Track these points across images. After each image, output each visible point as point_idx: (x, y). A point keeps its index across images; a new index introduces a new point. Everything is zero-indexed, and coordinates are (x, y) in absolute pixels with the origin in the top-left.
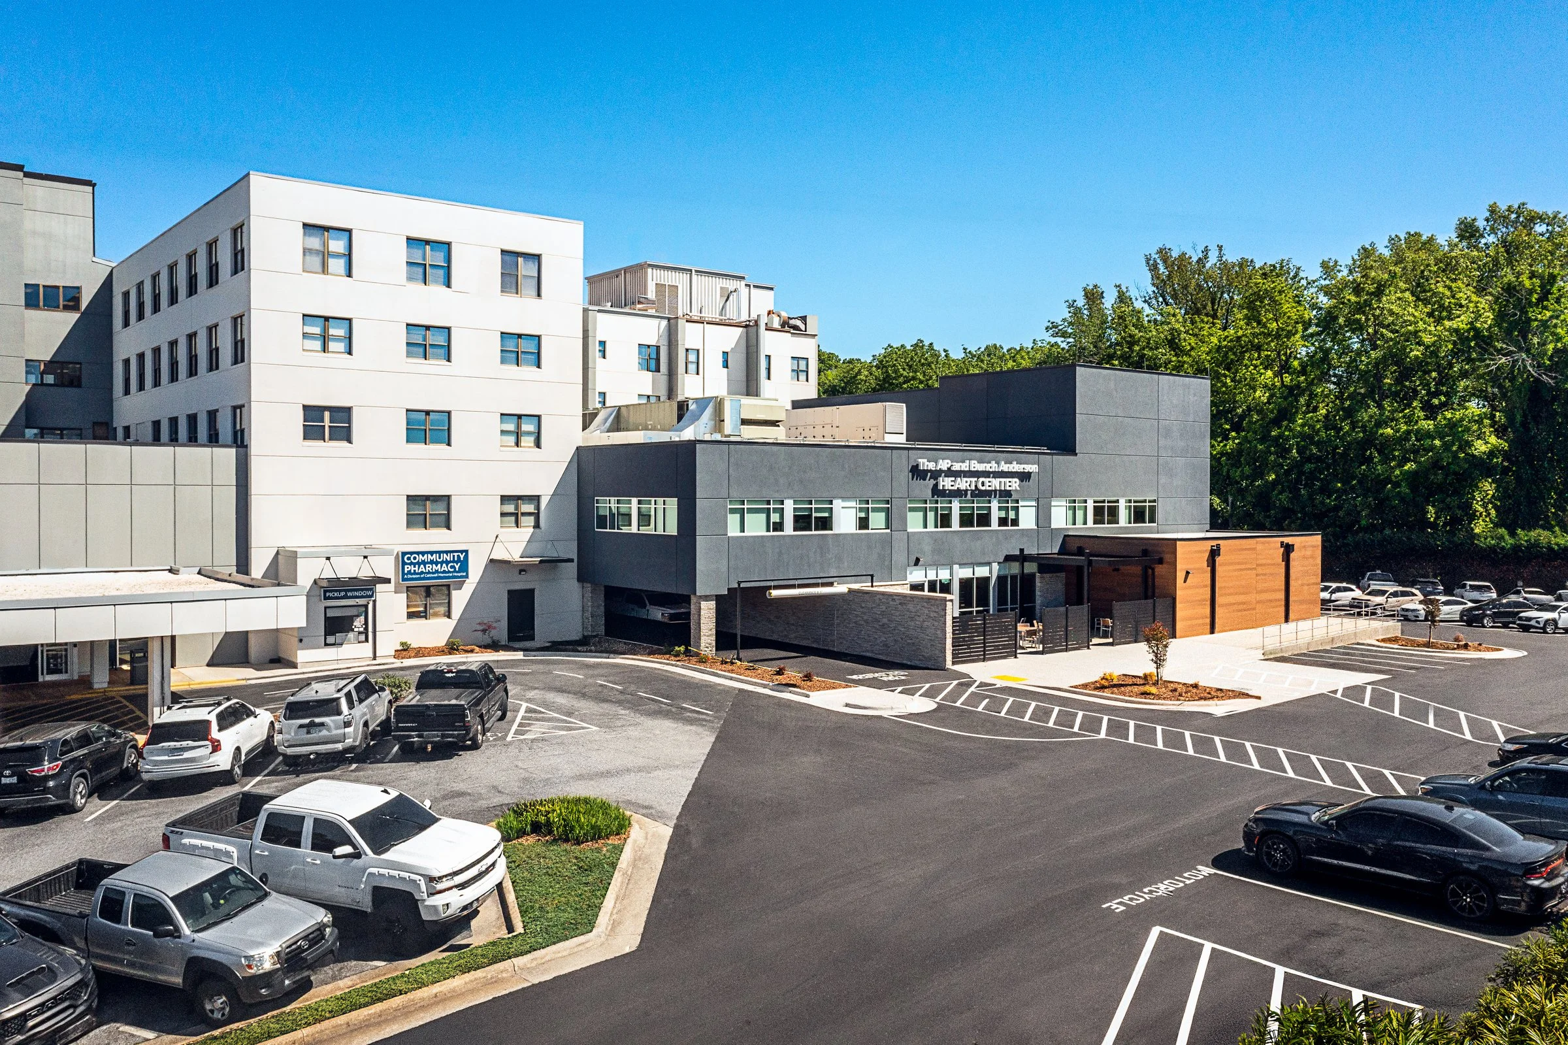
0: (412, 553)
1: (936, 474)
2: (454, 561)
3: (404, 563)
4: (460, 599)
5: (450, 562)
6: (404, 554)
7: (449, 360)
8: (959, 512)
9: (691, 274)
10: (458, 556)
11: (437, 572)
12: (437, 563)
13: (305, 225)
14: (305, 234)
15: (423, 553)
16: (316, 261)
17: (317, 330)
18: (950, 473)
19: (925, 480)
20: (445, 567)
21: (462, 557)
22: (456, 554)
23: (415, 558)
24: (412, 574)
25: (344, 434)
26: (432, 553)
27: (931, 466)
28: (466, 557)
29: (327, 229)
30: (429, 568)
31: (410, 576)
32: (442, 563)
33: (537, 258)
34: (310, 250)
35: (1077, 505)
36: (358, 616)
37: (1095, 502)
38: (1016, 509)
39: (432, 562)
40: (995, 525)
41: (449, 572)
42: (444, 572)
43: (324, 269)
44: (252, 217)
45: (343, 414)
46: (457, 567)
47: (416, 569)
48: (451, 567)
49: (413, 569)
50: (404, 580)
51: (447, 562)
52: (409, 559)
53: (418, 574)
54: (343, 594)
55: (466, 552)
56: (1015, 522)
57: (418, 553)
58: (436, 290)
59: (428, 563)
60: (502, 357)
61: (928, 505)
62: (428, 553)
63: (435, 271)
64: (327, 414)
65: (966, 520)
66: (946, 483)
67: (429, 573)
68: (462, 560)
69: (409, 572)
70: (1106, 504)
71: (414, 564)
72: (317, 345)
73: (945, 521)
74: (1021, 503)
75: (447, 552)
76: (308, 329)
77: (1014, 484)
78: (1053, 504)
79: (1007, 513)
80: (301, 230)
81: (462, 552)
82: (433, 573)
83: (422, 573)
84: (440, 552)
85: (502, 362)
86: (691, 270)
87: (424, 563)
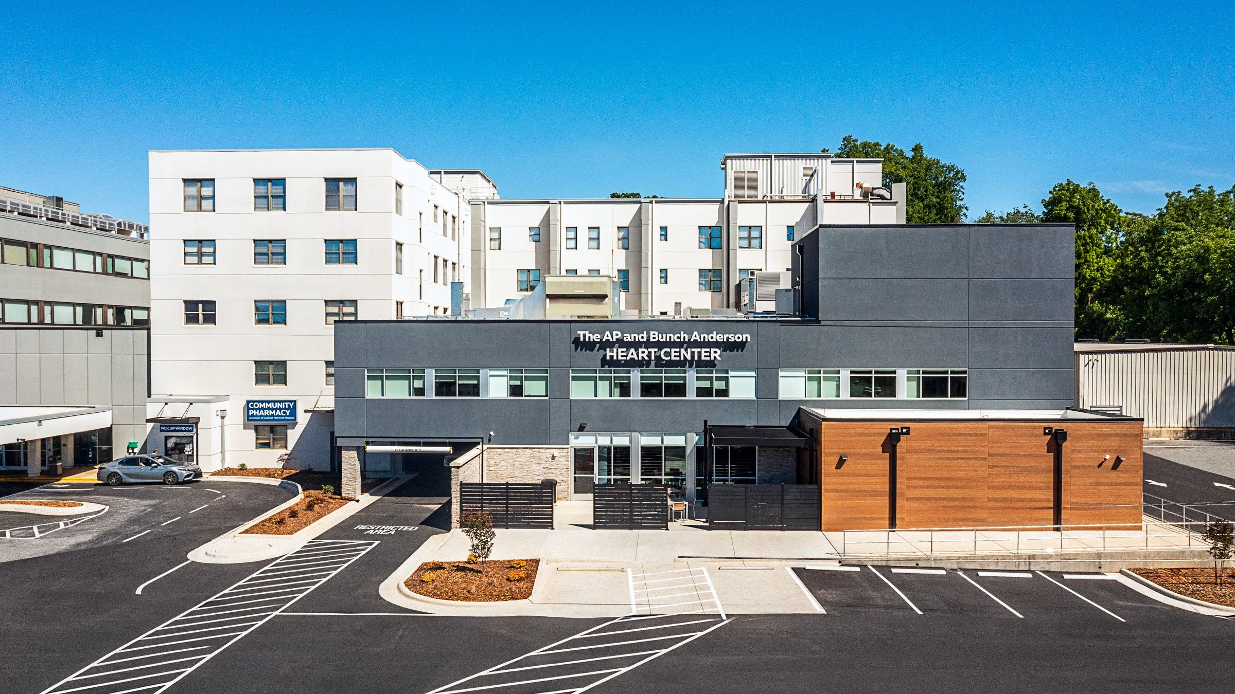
0: (254, 402)
1: (605, 345)
2: (285, 409)
3: (249, 409)
4: (293, 436)
5: (283, 409)
6: (248, 402)
7: (285, 264)
8: (640, 382)
9: (771, 160)
10: (289, 405)
11: (272, 415)
12: (272, 409)
13: (185, 181)
14: (185, 186)
15: (262, 402)
16: (193, 203)
17: (195, 250)
18: (621, 343)
19: (593, 350)
20: (278, 413)
21: (291, 405)
22: (287, 403)
23: (256, 405)
24: (254, 416)
25: (210, 319)
26: (269, 402)
27: (596, 337)
28: (295, 406)
29: (200, 181)
30: (266, 412)
31: (253, 418)
32: (276, 409)
33: (353, 181)
34: (189, 197)
35: (822, 375)
36: (188, 444)
37: (852, 373)
38: (726, 379)
39: (269, 409)
40: (691, 395)
41: (282, 416)
42: (278, 416)
43: (200, 209)
44: (150, 181)
45: (210, 305)
46: (288, 413)
47: (258, 413)
48: (284, 413)
49: (255, 413)
50: (248, 420)
51: (280, 409)
52: (252, 405)
53: (259, 416)
54: (173, 428)
55: (295, 402)
56: (724, 392)
57: (259, 402)
58: (277, 214)
59: (266, 409)
60: (326, 258)
61: (598, 375)
62: (265, 402)
63: (274, 200)
64: (200, 306)
65: (648, 389)
66: (618, 353)
67: (267, 416)
68: (292, 408)
69: (253, 415)
70: (873, 375)
71: (256, 410)
72: (195, 259)
73: (625, 390)
74: (731, 374)
75: (280, 402)
76: (189, 250)
77: (716, 354)
78: (781, 374)
79: (712, 383)
80: (182, 184)
81: (291, 402)
82: (270, 416)
83: (262, 416)
84: (274, 402)
85: (327, 262)
86: (771, 156)
87: (263, 409)
